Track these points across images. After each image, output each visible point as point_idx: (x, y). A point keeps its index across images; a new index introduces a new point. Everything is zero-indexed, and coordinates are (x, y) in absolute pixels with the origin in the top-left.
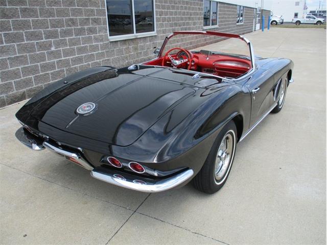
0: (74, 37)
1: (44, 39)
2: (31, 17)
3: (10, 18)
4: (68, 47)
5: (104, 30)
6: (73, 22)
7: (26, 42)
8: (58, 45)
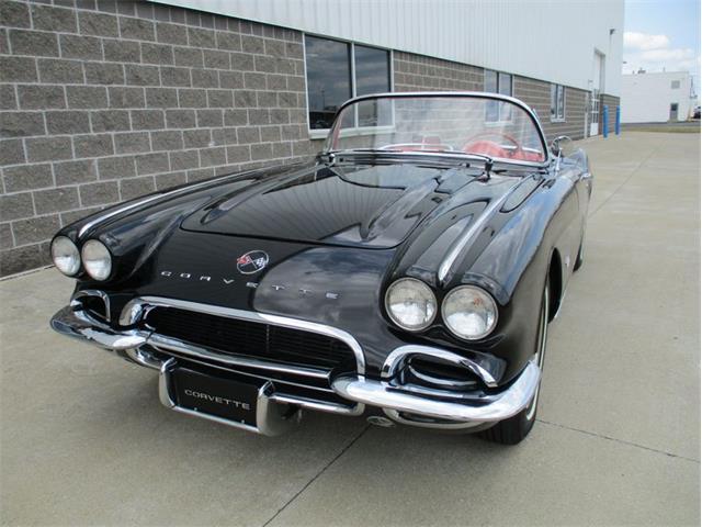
0: (248, 125)
1: (197, 125)
2: (178, 84)
3: (145, 84)
4: (237, 145)
5: (302, 118)
6: (248, 99)
7: (167, 129)
8: (219, 138)
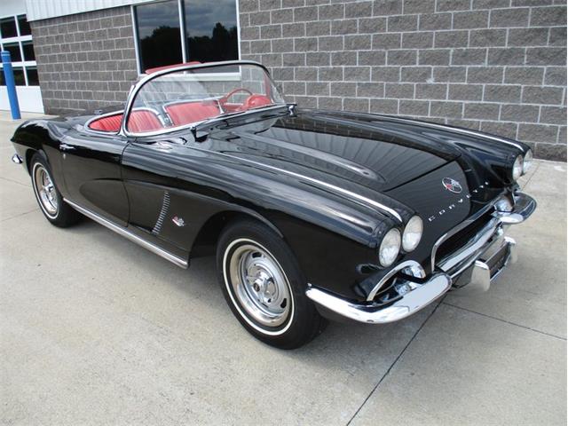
0: (485, 65)
1: (417, 63)
7: (386, 66)
